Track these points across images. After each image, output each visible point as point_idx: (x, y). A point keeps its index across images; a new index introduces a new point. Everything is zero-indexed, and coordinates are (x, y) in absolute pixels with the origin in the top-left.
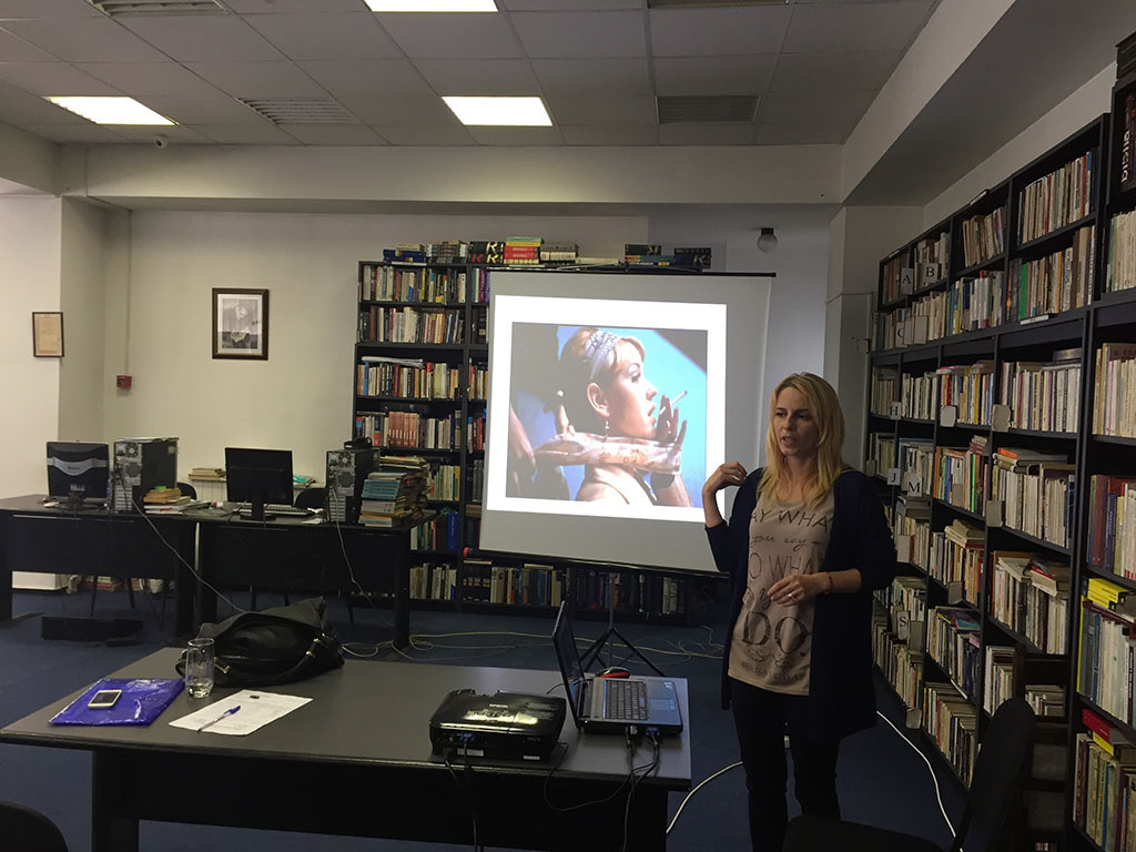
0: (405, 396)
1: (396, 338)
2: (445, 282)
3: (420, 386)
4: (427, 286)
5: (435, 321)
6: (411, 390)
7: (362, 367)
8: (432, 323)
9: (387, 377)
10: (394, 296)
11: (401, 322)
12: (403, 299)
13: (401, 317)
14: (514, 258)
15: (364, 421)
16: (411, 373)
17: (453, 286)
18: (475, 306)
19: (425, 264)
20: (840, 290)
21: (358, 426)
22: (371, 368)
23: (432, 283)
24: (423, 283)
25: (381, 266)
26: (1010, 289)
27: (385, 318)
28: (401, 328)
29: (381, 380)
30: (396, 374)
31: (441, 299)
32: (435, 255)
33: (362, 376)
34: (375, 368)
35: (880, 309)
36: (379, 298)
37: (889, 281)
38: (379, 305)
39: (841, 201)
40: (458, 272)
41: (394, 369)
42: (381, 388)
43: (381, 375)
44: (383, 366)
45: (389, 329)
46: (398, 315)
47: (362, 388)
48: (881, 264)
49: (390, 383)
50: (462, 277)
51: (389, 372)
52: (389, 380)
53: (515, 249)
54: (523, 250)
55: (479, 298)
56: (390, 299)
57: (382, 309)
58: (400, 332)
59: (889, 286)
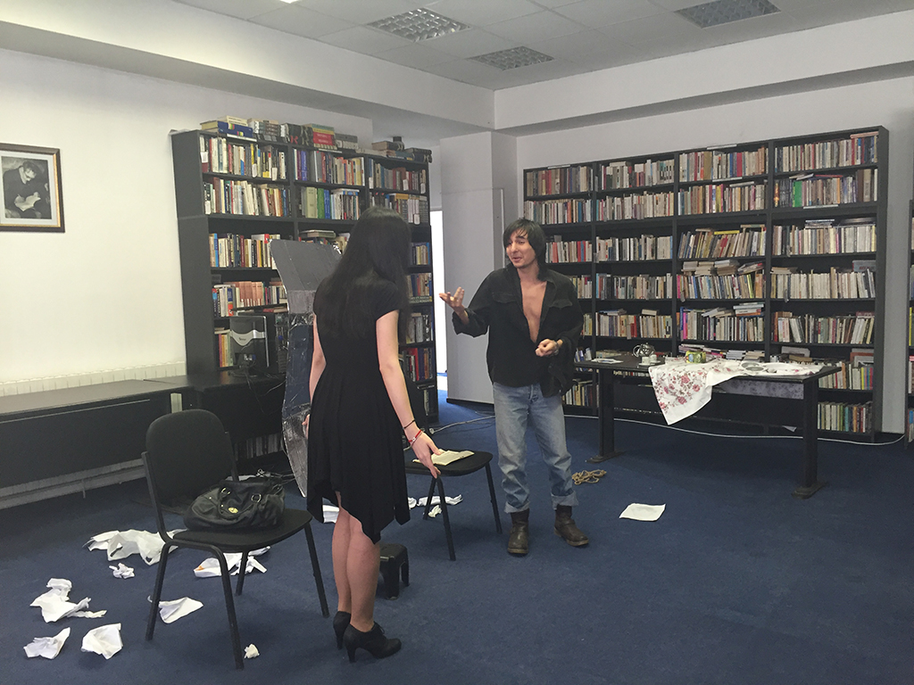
0: (250, 266)
1: (236, 211)
2: (270, 159)
3: (262, 256)
4: (256, 162)
5: (273, 196)
6: (255, 260)
7: (212, 239)
8: (271, 198)
9: (235, 248)
10: (228, 169)
11: (240, 195)
12: (237, 172)
13: (239, 190)
14: (320, 143)
15: (218, 293)
16: (254, 245)
17: (276, 164)
18: (296, 183)
19: (255, 140)
20: (491, 186)
21: (215, 298)
22: (220, 240)
23: (259, 159)
24: (253, 158)
25: (215, 137)
26: (777, 192)
27: (225, 190)
28: (240, 200)
29: (230, 251)
30: (242, 245)
31: (267, 175)
32: (261, 132)
33: (212, 248)
34: (223, 240)
35: (526, 199)
36: (215, 170)
37: (537, 183)
38: (221, 176)
39: (496, 128)
40: (279, 151)
41: (240, 240)
42: (230, 259)
43: (229, 246)
44: (231, 238)
45: (229, 200)
46: (237, 187)
47: (213, 259)
48: (526, 172)
49: (238, 254)
50: (282, 155)
51: (235, 244)
52: (236, 252)
53: (319, 135)
54: (324, 136)
55: (298, 175)
56: (226, 172)
57: (222, 181)
58: (240, 204)
59: (537, 185)
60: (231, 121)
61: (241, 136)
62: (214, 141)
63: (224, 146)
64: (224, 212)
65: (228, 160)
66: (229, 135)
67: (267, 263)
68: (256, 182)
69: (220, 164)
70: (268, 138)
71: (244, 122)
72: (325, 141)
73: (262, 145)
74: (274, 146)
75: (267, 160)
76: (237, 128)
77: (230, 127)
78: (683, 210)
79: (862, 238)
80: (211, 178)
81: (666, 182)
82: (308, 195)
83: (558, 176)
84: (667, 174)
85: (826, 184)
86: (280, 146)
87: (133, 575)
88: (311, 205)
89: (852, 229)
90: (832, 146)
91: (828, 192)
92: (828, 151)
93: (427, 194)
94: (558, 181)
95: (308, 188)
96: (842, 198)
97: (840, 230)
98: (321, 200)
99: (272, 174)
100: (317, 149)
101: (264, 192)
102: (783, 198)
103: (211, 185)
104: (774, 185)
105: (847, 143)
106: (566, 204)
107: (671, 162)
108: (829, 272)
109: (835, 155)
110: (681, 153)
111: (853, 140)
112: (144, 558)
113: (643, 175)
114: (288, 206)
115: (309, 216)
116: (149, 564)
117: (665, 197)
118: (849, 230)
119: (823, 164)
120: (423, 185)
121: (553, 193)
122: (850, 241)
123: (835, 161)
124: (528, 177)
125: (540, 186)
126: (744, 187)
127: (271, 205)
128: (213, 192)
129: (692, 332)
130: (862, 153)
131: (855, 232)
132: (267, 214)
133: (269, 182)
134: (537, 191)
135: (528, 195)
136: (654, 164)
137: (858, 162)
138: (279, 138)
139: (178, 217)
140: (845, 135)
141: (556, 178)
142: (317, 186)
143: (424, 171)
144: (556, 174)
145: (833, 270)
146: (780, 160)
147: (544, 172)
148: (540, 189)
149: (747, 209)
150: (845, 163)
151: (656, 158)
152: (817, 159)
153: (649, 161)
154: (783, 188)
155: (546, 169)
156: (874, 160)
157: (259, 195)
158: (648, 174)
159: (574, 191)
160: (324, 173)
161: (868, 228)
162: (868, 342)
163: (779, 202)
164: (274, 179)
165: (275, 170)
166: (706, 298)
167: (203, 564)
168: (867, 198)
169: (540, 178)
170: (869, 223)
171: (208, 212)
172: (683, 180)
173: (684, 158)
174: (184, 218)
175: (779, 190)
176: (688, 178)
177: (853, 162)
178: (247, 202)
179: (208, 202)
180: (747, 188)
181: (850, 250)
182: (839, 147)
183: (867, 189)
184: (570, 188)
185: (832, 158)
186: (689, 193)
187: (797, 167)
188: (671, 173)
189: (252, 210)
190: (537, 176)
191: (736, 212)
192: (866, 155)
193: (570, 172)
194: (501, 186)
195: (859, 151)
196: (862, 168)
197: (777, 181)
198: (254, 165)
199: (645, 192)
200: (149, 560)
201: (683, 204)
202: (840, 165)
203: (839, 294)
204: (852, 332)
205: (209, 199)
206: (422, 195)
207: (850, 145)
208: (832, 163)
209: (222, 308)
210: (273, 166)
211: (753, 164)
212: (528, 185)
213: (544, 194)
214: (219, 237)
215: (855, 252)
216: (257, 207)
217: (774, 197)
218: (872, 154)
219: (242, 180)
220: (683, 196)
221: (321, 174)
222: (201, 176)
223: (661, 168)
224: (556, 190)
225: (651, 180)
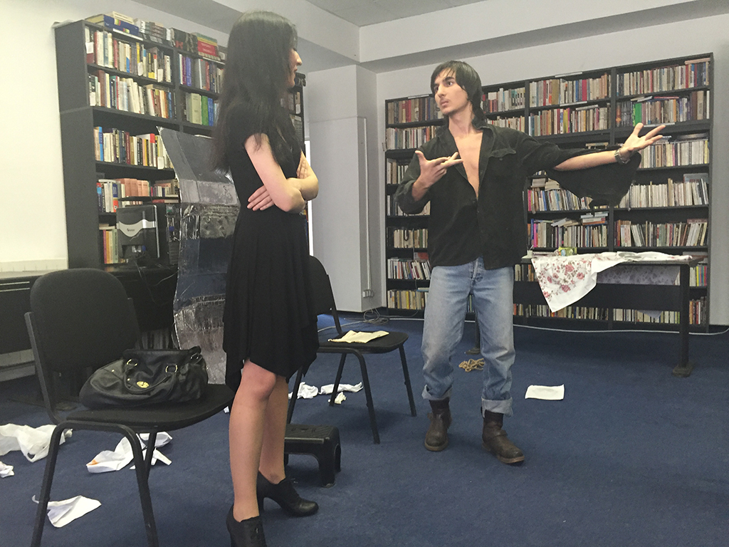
0: (136, 164)
1: (122, 107)
2: (155, 61)
3: (148, 155)
4: (141, 61)
5: (159, 97)
6: (141, 158)
7: (97, 132)
8: (156, 98)
9: (121, 143)
10: (114, 64)
11: (125, 91)
12: (122, 69)
13: (125, 87)
14: (205, 52)
15: (103, 188)
16: (140, 142)
17: (161, 65)
18: (181, 87)
19: (141, 39)
20: (356, 114)
21: (99, 192)
22: (105, 135)
23: (144, 59)
24: (138, 57)
25: (101, 31)
26: (618, 114)
27: (111, 85)
28: (125, 97)
29: (115, 147)
30: (128, 142)
31: (152, 76)
32: (148, 32)
33: (97, 141)
34: (109, 134)
35: (388, 126)
36: (101, 63)
37: (398, 112)
38: (106, 70)
39: (361, 61)
40: (165, 54)
41: (125, 137)
42: (115, 154)
43: (114, 140)
44: (116, 133)
45: (114, 96)
46: (123, 84)
47: (98, 153)
48: (387, 102)
49: (124, 151)
50: (167, 58)
51: (121, 140)
52: (121, 147)
53: (203, 45)
54: (208, 46)
55: (184, 81)
56: (111, 66)
57: (107, 75)
58: (126, 101)
59: (398, 115)
60: (118, 17)
61: (127, 33)
62: (100, 35)
63: (110, 40)
64: (109, 106)
65: (114, 55)
66: (114, 30)
67: (152, 163)
68: (142, 82)
69: (106, 58)
70: (154, 39)
71: (130, 20)
72: (209, 51)
73: (148, 45)
74: (161, 48)
75: (152, 61)
76: (123, 25)
77: (116, 22)
78: (533, 132)
79: (696, 153)
80: (95, 70)
81: (518, 108)
82: (193, 101)
83: (418, 105)
84: (518, 100)
85: (663, 105)
86: (165, 49)
87: (12, 474)
88: (195, 111)
89: (687, 144)
90: (668, 72)
91: (665, 112)
92: (665, 77)
93: (301, 115)
94: (417, 109)
95: (193, 95)
96: (677, 117)
97: (677, 144)
98: (205, 108)
99: (158, 75)
100: (201, 58)
101: (149, 92)
102: (625, 118)
103: (96, 78)
104: (616, 106)
105: (682, 69)
106: (425, 130)
107: (522, 90)
108: (666, 183)
109: (671, 80)
110: (531, 81)
111: (687, 65)
112: (25, 454)
113: (496, 102)
114: (173, 110)
115: (194, 122)
116: (32, 460)
117: (517, 121)
118: (685, 145)
119: (661, 87)
120: (298, 106)
121: (413, 121)
122: (686, 155)
123: (671, 85)
124: (389, 107)
125: (400, 115)
126: (589, 110)
127: (157, 105)
128: (98, 85)
129: (542, 240)
130: (695, 77)
131: (690, 146)
132: (153, 113)
133: (155, 83)
134: (397, 119)
135: (390, 123)
136: (507, 92)
137: (692, 85)
138: (165, 41)
139: (60, 111)
140: (680, 61)
141: (415, 107)
142: (201, 93)
143: (298, 93)
144: (415, 103)
145: (670, 181)
146: (622, 85)
147: (404, 102)
148: (400, 119)
149: (591, 129)
150: (680, 87)
151: (506, 87)
152: (655, 83)
153: (501, 90)
154: (625, 110)
155: (406, 99)
156: (706, 83)
157: (145, 94)
158: (500, 101)
159: (432, 118)
160: (208, 81)
161: (701, 142)
162: (702, 244)
163: (621, 123)
164: (160, 80)
165: (161, 71)
166: (555, 210)
167: (97, 458)
168: (700, 117)
169: (401, 108)
170: (703, 138)
171: (93, 103)
172: (533, 105)
173: (533, 86)
174: (68, 111)
175: (621, 112)
176: (537, 104)
177: (687, 85)
178: (132, 100)
179: (94, 93)
180: (591, 111)
181: (685, 163)
182: (674, 72)
183: (700, 109)
184: (429, 116)
185: (668, 82)
186: (539, 117)
187: (637, 91)
188: (522, 99)
189: (137, 108)
190: (397, 105)
191: (581, 132)
192: (699, 80)
193: (429, 101)
194: (364, 115)
195: (693, 76)
196: (695, 90)
197: (618, 103)
198: (139, 64)
199: (498, 117)
200: (32, 456)
201: (533, 127)
202: (676, 88)
203: (675, 202)
204: (687, 235)
205: (94, 90)
206: (298, 115)
207: (684, 70)
208: (668, 87)
209: (107, 204)
210: (159, 67)
211: (596, 89)
212: (389, 114)
213: (404, 122)
214: (105, 131)
215: (690, 165)
216: (142, 106)
217: (616, 118)
218: (704, 77)
219: (127, 76)
220: (533, 120)
221: (205, 83)
222: (86, 67)
223: (512, 96)
224: (415, 118)
225: (503, 105)
